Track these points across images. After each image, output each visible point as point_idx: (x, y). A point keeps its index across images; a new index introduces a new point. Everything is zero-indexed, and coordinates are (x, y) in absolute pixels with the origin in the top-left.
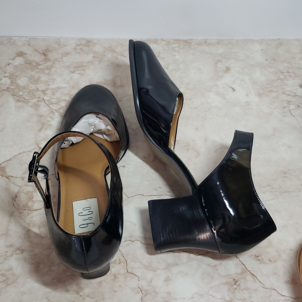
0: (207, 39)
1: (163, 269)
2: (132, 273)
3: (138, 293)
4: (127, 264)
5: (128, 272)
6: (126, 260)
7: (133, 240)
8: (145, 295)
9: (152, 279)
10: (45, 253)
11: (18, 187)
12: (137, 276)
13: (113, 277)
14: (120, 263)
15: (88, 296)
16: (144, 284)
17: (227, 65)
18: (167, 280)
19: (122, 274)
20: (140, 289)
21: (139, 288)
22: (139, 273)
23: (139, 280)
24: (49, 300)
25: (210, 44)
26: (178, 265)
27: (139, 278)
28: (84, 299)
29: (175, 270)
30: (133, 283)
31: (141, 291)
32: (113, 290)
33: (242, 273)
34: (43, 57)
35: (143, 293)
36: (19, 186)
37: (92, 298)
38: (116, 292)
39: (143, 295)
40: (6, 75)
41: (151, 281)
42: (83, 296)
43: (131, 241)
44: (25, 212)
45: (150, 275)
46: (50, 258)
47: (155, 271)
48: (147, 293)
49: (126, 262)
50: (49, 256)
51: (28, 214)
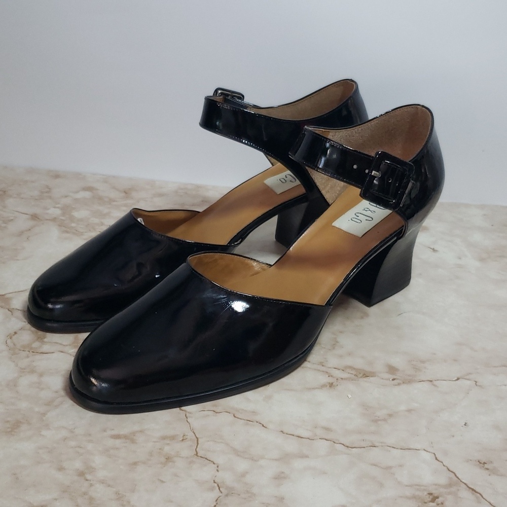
1: (276, 460)
2: (206, 459)
3: (212, 489)
4: (198, 443)
5: (197, 454)
6: (196, 437)
7: (218, 410)
8: (227, 495)
9: (247, 473)
10: (37, 409)
11: (24, 323)
12: (214, 463)
13: (163, 460)
14: (182, 440)
15: (102, 482)
16: (227, 477)
18: (280, 478)
19: (183, 457)
20: (216, 485)
21: (215, 482)
22: (220, 460)
23: (218, 471)
24: (17, 478)
26: (307, 457)
27: (218, 467)
28: (91, 485)
29: (298, 464)
30: (206, 473)
31: (218, 488)
32: (159, 479)
33: (450, 485)
34: (123, 194)
35: (223, 491)
37: (109, 486)
38: (162, 482)
39: (221, 494)
40: (57, 206)
41: (244, 475)
42: (90, 481)
43: (214, 411)
44: (24, 354)
45: (242, 465)
46: (44, 418)
47: (255, 461)
48: (230, 492)
49: (198, 441)
50: (44, 414)
51: (28, 357)
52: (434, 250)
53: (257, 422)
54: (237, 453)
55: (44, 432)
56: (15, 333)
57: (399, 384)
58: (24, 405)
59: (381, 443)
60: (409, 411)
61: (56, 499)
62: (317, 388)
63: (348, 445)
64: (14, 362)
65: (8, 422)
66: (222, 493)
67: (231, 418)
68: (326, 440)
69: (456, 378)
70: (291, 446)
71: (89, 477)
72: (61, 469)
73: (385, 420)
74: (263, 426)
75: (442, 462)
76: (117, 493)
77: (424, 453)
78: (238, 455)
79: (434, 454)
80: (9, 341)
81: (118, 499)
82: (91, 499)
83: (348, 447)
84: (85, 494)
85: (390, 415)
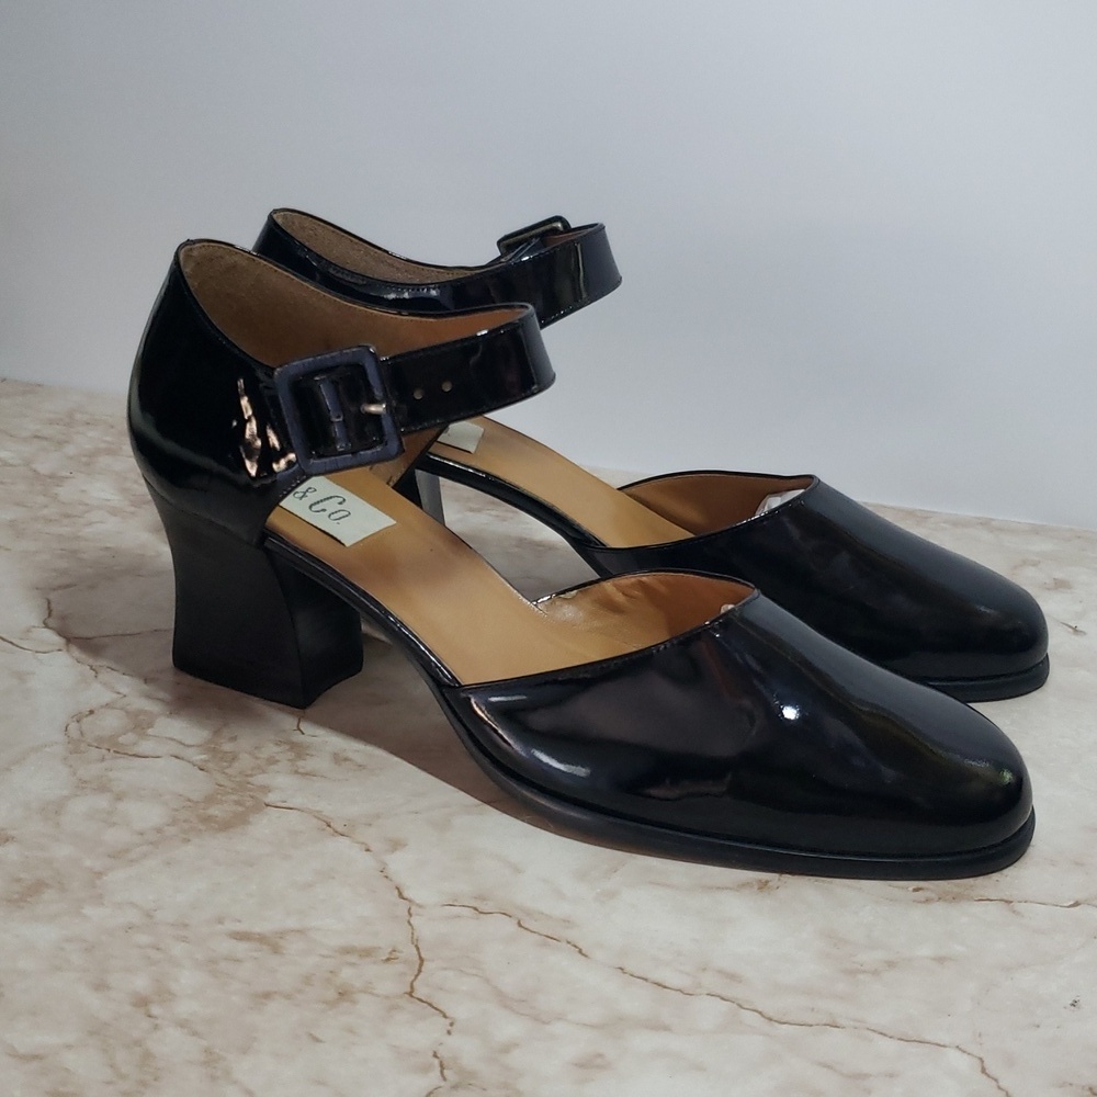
0: (993, 520)
1: (592, 1027)
2: (430, 1005)
3: (425, 1069)
4: (420, 971)
5: (410, 993)
6: (420, 958)
7: (482, 907)
8: (455, 1087)
9: (516, 1045)
10: (88, 863)
11: (115, 696)
12: (445, 1016)
13: (331, 994)
14: (388, 959)
15: (182, 1024)
16: (466, 1050)
17: (1059, 575)
18: (590, 1065)
19: (378, 996)
20: (436, 1062)
21: (435, 1055)
22: (460, 1011)
23: (449, 1033)
25: (1001, 530)
26: (667, 1028)
27: (452, 1024)
28: (156, 1027)
29: (643, 1041)
30: (421, 1034)
31: (438, 1069)
32: (309, 1034)
35: (448, 1077)
36: (119, 693)
37: (195, 1033)
38: (317, 1040)
39: (443, 1084)
41: (506, 1049)
42: (156, 1017)
43: (476, 909)
44: (95, 753)
45: (509, 1028)
46: (98, 882)
47: (544, 1023)
48: (466, 1080)
49: (421, 965)
50: (99, 874)
51: (103, 760)
52: (1075, 630)
53: (569, 943)
54: (504, 1001)
55: (88, 910)
56: (91, 712)
57: (927, 901)
58: (63, 851)
59: (855, 1020)
60: (940, 960)
61: (69, 1047)
62: (727, 888)
63: (771, 1014)
64: (71, 766)
65: (19, 880)
66: (445, 1079)
67: (509, 926)
68: (723, 999)
69: (1072, 903)
70: (635, 1001)
71: (156, 1010)
72: (100, 986)
73: (875, 973)
74: (580, 951)
75: (996, 1080)
76: (208, 1051)
77: (953, 1054)
78: (506, 1007)
79: (981, 1059)
80: (73, 726)
81: (206, 1064)
82: (148, 1056)
83: (770, 1019)
84: (138, 1043)
85: (891, 964)
